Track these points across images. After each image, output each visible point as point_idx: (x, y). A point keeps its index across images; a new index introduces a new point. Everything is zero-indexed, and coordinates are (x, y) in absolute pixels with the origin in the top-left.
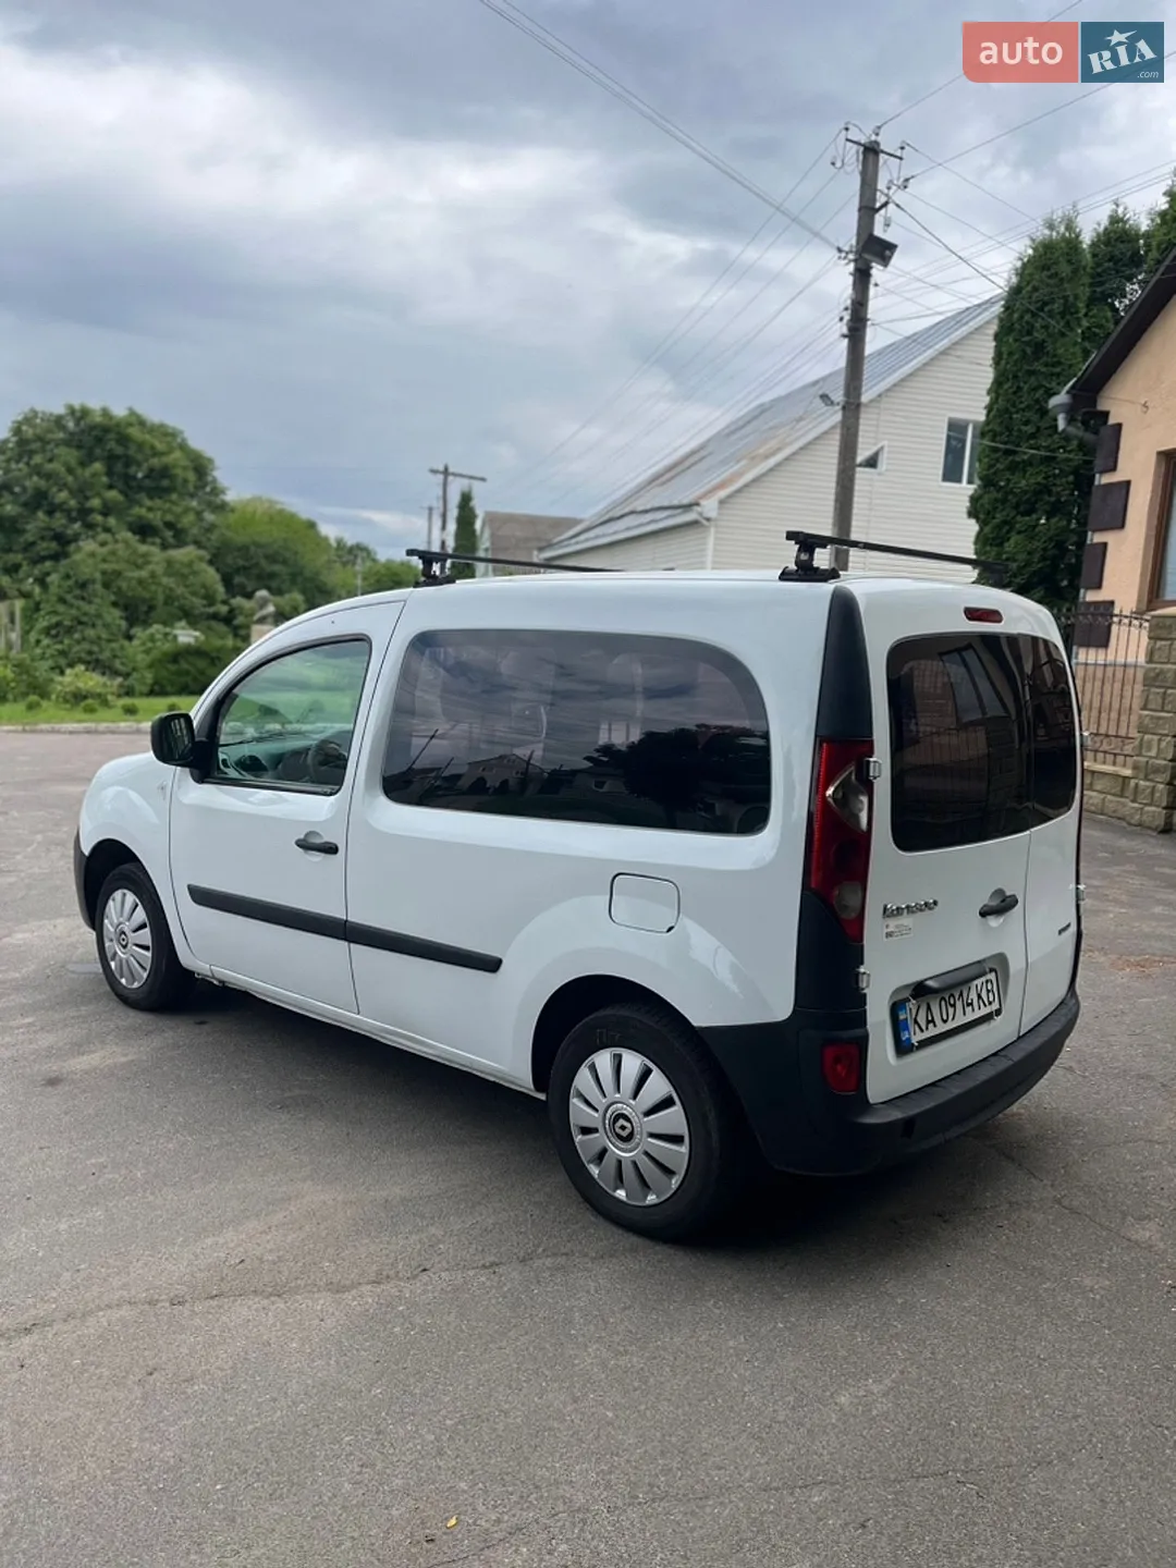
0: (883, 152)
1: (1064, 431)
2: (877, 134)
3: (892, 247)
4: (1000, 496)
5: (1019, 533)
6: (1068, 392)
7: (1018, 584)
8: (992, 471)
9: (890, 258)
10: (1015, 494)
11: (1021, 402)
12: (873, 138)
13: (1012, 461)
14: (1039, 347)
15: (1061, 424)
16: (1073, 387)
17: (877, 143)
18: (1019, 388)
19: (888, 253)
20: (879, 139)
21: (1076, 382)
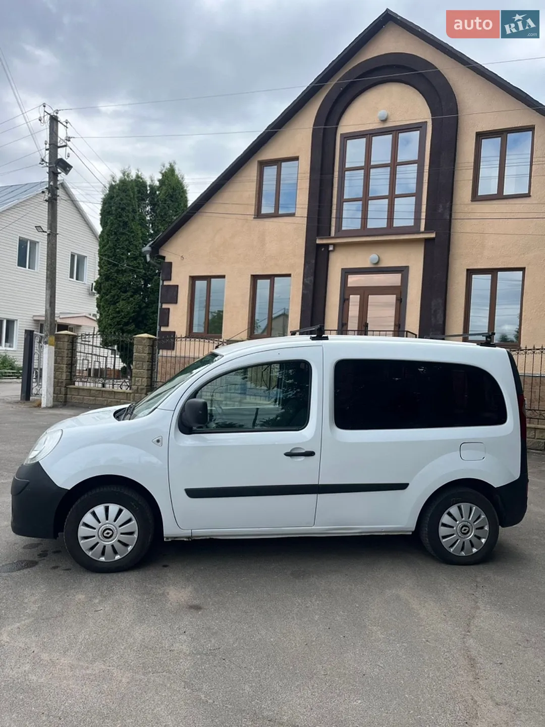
0: (59, 121)
1: (149, 261)
2: (57, 113)
3: (70, 167)
4: (113, 283)
5: (123, 300)
6: (150, 246)
7: (125, 322)
8: (109, 272)
9: (69, 171)
10: (120, 284)
11: (119, 245)
12: (55, 114)
13: (117, 269)
14: (125, 223)
15: (148, 259)
16: (152, 244)
17: (56, 117)
18: (118, 239)
19: (68, 169)
20: (58, 115)
21: (153, 243)
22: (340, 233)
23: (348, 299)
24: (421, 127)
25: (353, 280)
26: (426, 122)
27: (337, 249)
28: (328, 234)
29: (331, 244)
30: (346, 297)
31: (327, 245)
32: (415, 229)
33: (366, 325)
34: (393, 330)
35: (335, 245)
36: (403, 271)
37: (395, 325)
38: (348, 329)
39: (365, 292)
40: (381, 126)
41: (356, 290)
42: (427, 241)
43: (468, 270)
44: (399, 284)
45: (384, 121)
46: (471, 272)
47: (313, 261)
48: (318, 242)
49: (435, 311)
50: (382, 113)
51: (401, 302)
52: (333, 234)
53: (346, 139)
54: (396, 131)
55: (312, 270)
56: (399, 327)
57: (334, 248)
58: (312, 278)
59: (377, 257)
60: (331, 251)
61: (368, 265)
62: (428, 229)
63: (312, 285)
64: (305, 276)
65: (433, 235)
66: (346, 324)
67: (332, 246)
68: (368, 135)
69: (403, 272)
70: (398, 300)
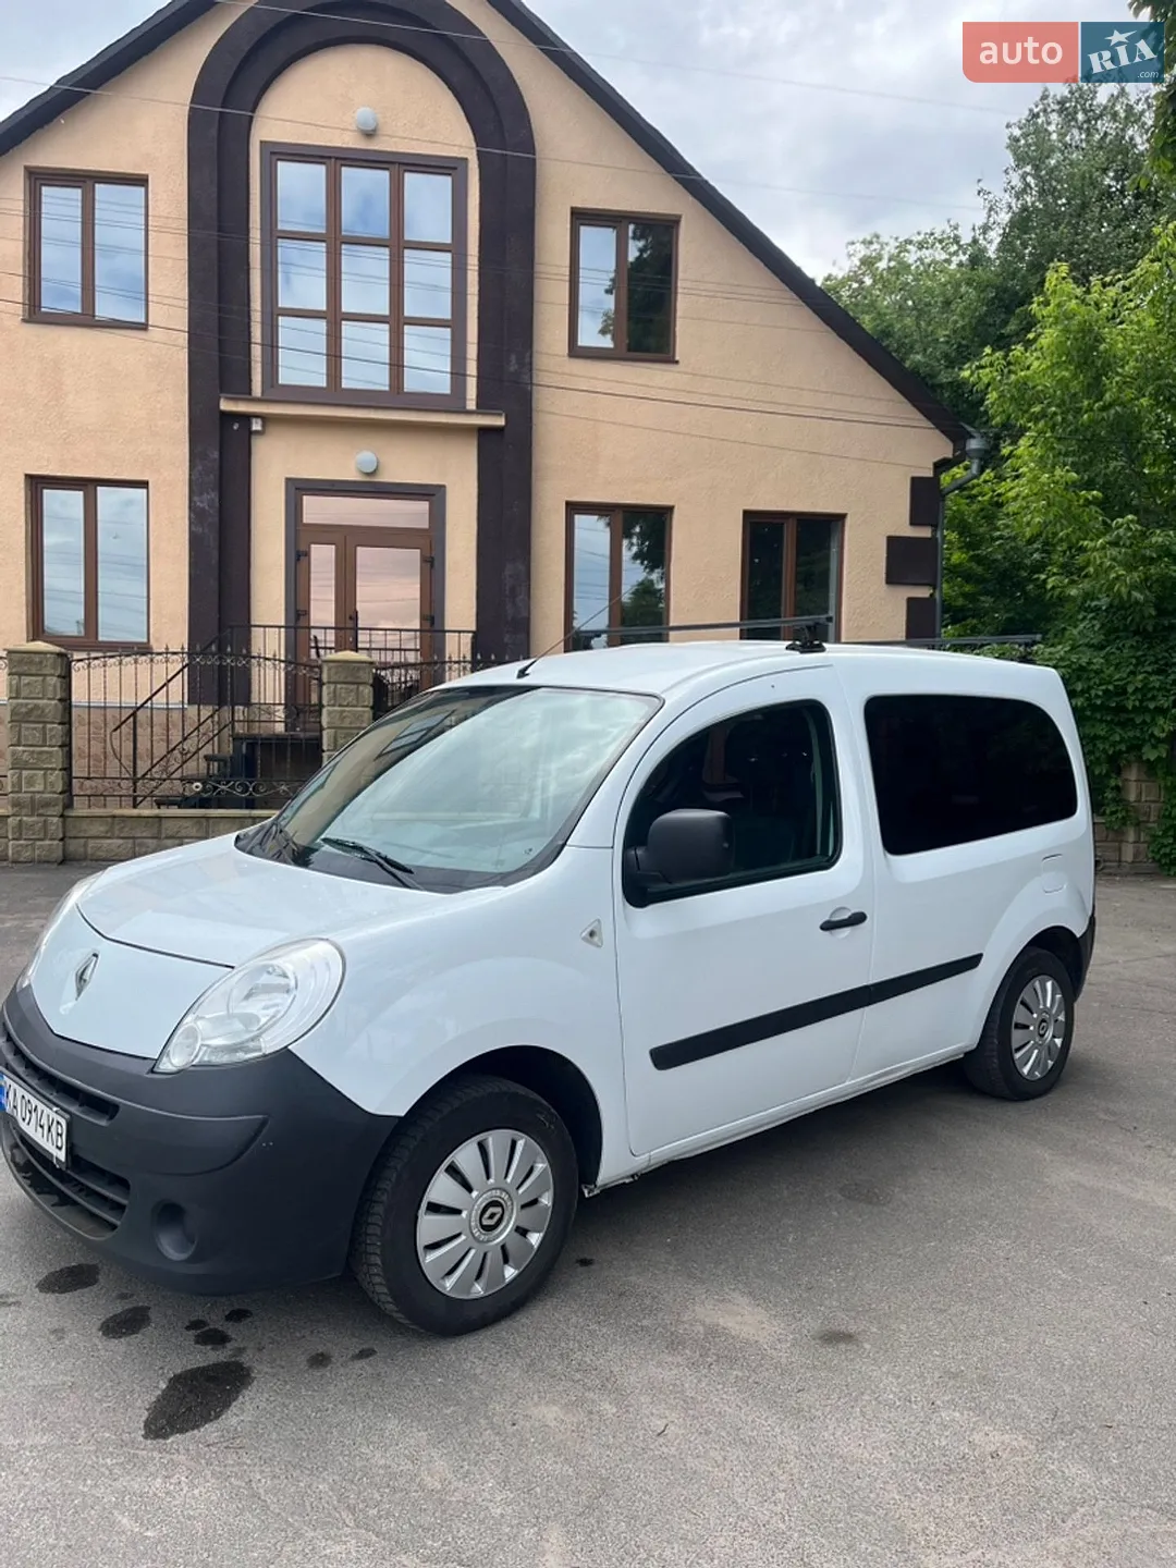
22: (276, 391)
23: (307, 554)
24: (455, 168)
25: (316, 510)
26: (466, 159)
27: (272, 429)
28: (244, 392)
29: (257, 416)
30: (302, 548)
31: (246, 418)
32: (454, 402)
33: (354, 617)
34: (418, 627)
35: (264, 418)
36: (432, 494)
37: (423, 618)
38: (312, 624)
39: (348, 540)
40: (361, 144)
41: (325, 533)
42: (483, 432)
43: (568, 504)
44: (426, 526)
45: (370, 135)
46: (574, 508)
47: (216, 455)
48: (225, 406)
49: (513, 589)
50: (363, 113)
51: (432, 566)
52: (257, 390)
53: (275, 157)
54: (400, 165)
55: (212, 476)
56: (432, 623)
57: (263, 426)
58: (214, 495)
59: (375, 459)
60: (257, 432)
61: (351, 475)
62: (484, 405)
63: (214, 512)
64: (195, 488)
65: (500, 421)
66: (307, 613)
67: (259, 421)
68: (333, 160)
69: (434, 498)
70: (426, 561)
